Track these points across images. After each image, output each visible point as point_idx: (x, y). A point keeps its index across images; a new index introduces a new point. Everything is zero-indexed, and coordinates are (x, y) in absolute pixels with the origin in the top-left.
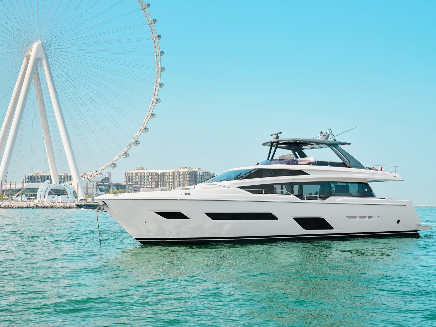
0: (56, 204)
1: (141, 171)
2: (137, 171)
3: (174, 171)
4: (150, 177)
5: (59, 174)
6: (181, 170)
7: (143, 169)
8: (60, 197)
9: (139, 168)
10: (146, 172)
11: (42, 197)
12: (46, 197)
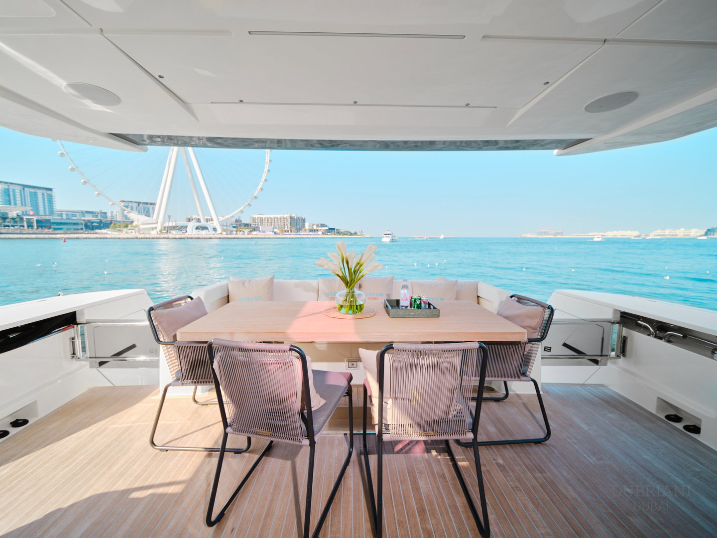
0: (201, 236)
1: (261, 216)
2: (258, 216)
3: (281, 216)
4: (266, 220)
5: (206, 217)
6: (285, 216)
7: (262, 214)
8: (204, 231)
9: (260, 214)
10: (263, 216)
11: (191, 231)
12: (194, 231)
